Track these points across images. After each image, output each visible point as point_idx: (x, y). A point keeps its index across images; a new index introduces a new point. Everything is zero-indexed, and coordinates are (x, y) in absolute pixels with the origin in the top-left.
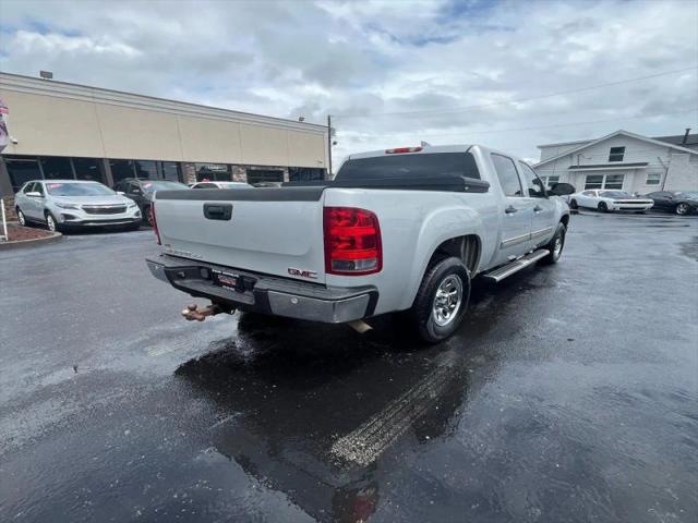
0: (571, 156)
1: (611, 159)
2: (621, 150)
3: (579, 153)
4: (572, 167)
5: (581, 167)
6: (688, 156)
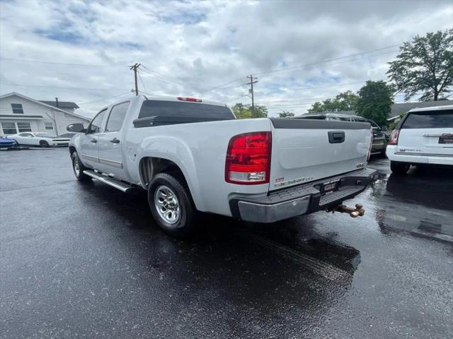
1: (15, 111)
2: (19, 106)
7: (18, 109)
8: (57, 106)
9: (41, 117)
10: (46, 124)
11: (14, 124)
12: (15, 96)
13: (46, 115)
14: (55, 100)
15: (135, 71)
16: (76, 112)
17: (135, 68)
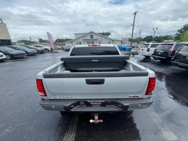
0: (82, 37)
1: (91, 38)
2: (92, 36)
3: (84, 36)
4: (83, 40)
5: (86, 40)
6: (104, 38)
7: (92, 37)
8: (103, 35)
9: (98, 39)
10: (99, 42)
11: (90, 42)
12: (92, 32)
13: (99, 38)
14: (103, 32)
15: (135, 15)
16: (109, 37)
17: (135, 13)
